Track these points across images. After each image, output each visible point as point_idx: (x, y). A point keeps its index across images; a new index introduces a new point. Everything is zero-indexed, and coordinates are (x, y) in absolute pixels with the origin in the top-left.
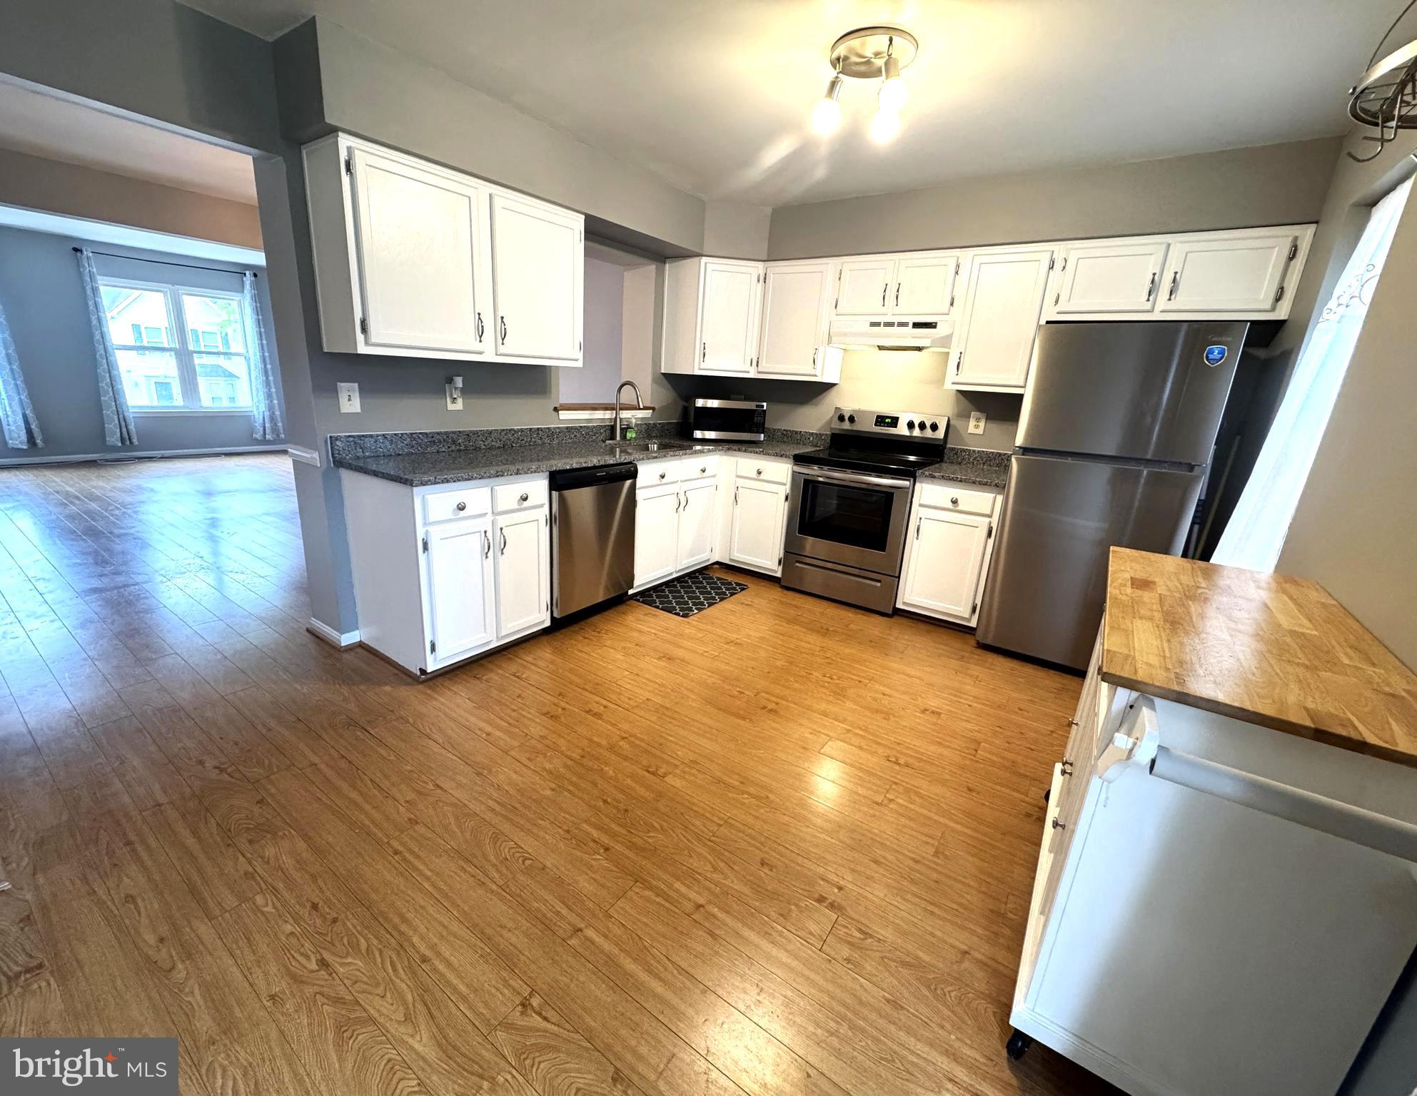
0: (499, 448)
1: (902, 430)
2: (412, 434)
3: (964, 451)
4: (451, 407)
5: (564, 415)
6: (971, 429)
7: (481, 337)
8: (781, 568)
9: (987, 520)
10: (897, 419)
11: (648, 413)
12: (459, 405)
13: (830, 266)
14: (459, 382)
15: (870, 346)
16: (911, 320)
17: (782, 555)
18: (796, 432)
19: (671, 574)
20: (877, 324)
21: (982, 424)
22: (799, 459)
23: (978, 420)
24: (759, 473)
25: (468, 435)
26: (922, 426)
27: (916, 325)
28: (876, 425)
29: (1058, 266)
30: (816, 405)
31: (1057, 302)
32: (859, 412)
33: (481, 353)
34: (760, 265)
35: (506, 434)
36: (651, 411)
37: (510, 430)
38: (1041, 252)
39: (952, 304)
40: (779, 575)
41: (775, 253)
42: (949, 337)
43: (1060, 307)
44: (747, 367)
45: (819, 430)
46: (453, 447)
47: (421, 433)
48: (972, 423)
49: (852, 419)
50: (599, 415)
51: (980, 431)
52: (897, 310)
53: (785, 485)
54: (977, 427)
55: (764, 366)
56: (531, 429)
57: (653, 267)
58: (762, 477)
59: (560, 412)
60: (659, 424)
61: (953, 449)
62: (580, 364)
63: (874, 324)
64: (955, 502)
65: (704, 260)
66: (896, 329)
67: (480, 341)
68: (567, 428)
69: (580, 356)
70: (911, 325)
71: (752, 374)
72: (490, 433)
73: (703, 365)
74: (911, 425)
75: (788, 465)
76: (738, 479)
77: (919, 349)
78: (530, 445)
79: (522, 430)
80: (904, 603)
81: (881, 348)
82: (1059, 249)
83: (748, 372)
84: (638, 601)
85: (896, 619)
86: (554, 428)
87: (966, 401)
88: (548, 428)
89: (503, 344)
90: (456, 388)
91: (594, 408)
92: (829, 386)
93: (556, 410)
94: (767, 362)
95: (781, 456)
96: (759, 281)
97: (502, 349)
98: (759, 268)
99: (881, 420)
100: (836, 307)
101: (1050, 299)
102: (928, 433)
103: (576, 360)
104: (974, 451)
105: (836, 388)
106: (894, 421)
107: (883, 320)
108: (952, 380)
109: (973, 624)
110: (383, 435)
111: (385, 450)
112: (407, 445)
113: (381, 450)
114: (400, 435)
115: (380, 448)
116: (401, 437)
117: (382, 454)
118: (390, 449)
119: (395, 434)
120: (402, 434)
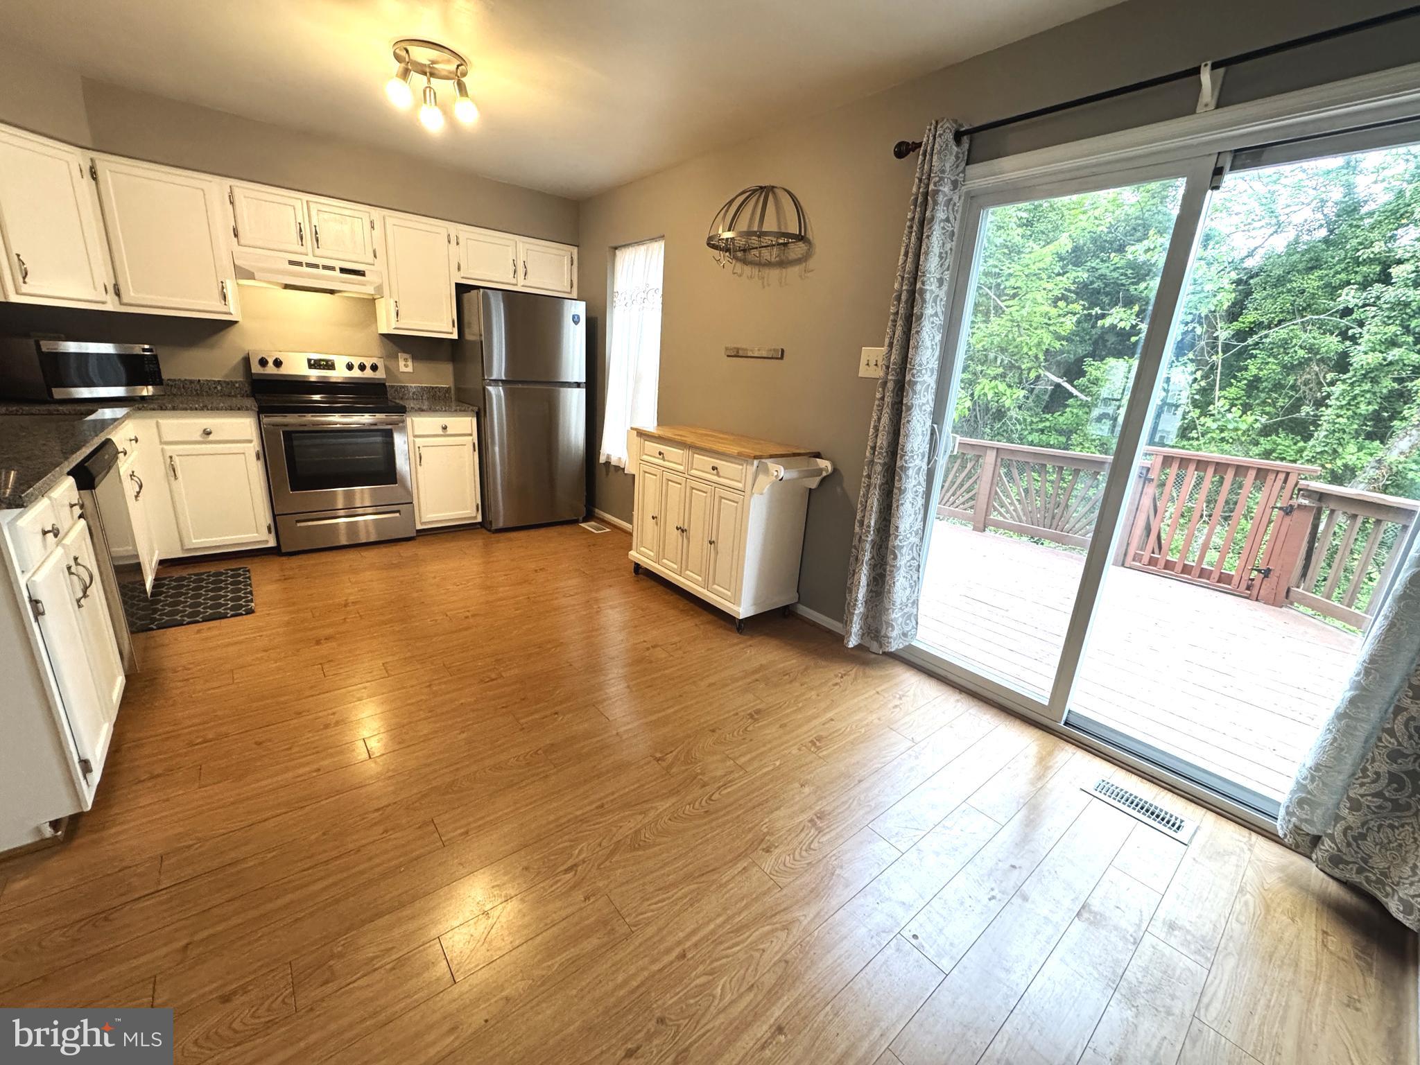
1: (339, 372)
3: (403, 387)
8: (272, 535)
9: (470, 438)
10: (332, 361)
13: (215, 185)
15: (277, 284)
17: (270, 522)
20: (298, 264)
21: (410, 363)
23: (406, 360)
24: (207, 433)
26: (362, 367)
28: (310, 368)
29: (454, 240)
31: (459, 269)
34: (78, 152)
38: (439, 227)
39: (374, 256)
40: (272, 543)
41: (102, 143)
42: (379, 286)
43: (462, 273)
44: (101, 297)
45: (226, 376)
48: (402, 363)
49: (278, 363)
51: (410, 369)
52: (317, 252)
54: (406, 366)
55: (130, 295)
58: (211, 437)
61: (393, 387)
63: (291, 263)
64: (445, 428)
66: (321, 271)
70: (338, 269)
71: (113, 308)
74: (350, 367)
75: (247, 419)
76: (166, 447)
77: (332, 292)
80: (422, 523)
81: (287, 287)
82: (454, 229)
83: (106, 303)
85: (420, 540)
87: (391, 344)
94: (133, 292)
95: (239, 409)
96: (82, 175)
98: (79, 155)
99: (314, 363)
100: (235, 235)
101: (454, 267)
102: (370, 374)
106: (330, 366)
107: (304, 259)
108: (387, 324)
109: (479, 519)
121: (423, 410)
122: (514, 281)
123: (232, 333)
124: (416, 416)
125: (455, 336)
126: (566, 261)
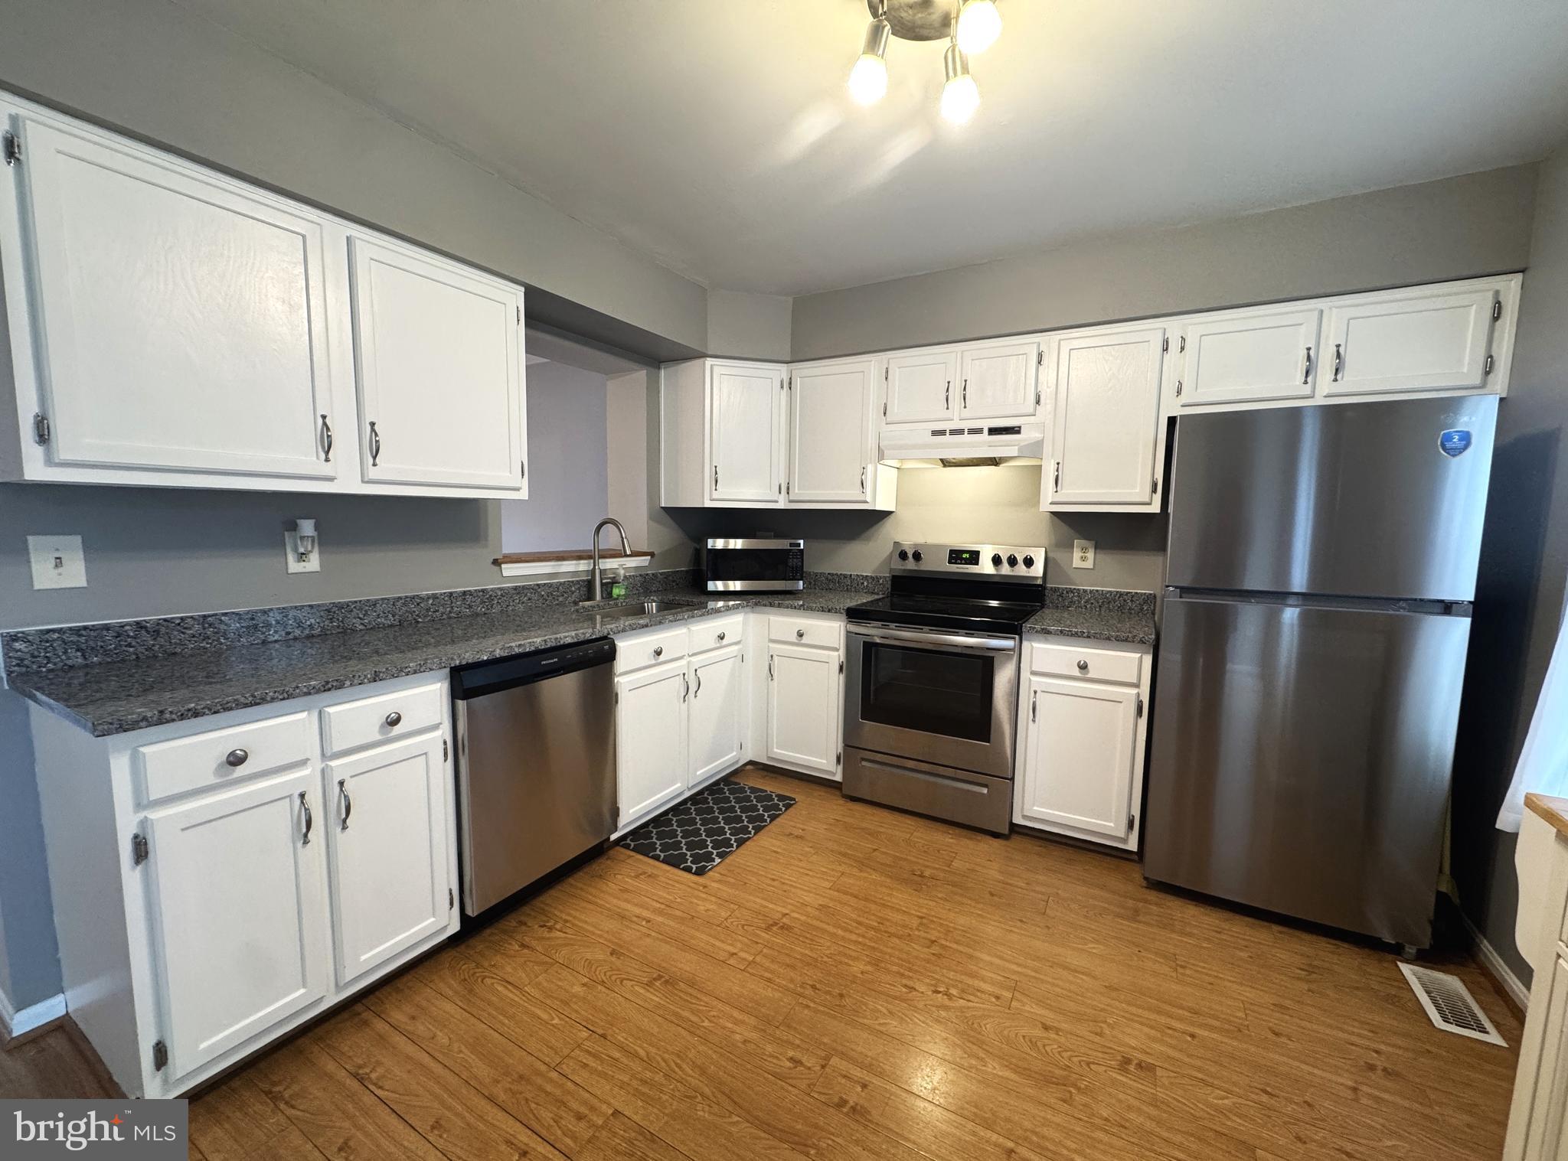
0: (392, 626)
1: (986, 567)
2: (205, 617)
3: (1072, 591)
4: (294, 566)
5: (509, 570)
6: (1077, 562)
7: (327, 453)
8: (840, 768)
9: (1134, 691)
10: (977, 553)
11: (644, 561)
12: (313, 563)
13: (872, 365)
14: (307, 527)
15: (932, 462)
16: (986, 425)
17: (840, 750)
18: (845, 576)
19: (681, 793)
20: (942, 433)
21: (1090, 555)
22: (854, 615)
23: (1084, 549)
24: (800, 635)
25: (329, 611)
26: (1012, 561)
27: (993, 431)
28: (950, 562)
29: (1175, 346)
30: (868, 539)
31: (1179, 392)
32: (925, 545)
34: (783, 368)
35: (404, 604)
36: (649, 557)
37: (413, 597)
38: (1151, 331)
39: (1038, 402)
40: (838, 778)
41: (798, 355)
42: (1039, 445)
43: (1185, 398)
44: (775, 496)
45: (874, 572)
46: (297, 632)
47: (225, 614)
48: (1077, 554)
49: (917, 556)
50: (568, 566)
51: (1089, 564)
52: (966, 413)
53: (837, 650)
54: (1083, 559)
55: (797, 492)
56: (451, 593)
57: (641, 375)
58: (805, 640)
59: (503, 566)
60: (661, 574)
61: (1055, 590)
62: (524, 494)
63: (935, 433)
64: (1083, 667)
65: (709, 362)
66: (966, 437)
67: (327, 460)
68: (515, 588)
69: (524, 484)
70: (986, 431)
71: (782, 504)
72: (375, 603)
73: (715, 495)
74: (997, 560)
75: (840, 623)
76: (772, 645)
77: (994, 462)
78: (450, 618)
79: (435, 597)
80: (1026, 816)
81: (946, 463)
82: (1174, 326)
83: (777, 502)
84: (627, 847)
85: (1015, 843)
86: (492, 590)
87: (1066, 527)
88: (483, 591)
89: (374, 465)
90: (302, 538)
91: (561, 557)
92: (884, 515)
93: (496, 563)
94: (799, 490)
95: (829, 611)
96: (782, 387)
97: (373, 473)
98: (781, 371)
99: (956, 556)
100: (885, 414)
101: (1169, 389)
102: (1021, 570)
103: (518, 489)
104: (1085, 591)
105: (893, 514)
106: (974, 557)
107: (948, 426)
108: (1049, 499)
109: (1133, 845)
110: (137, 623)
111: (141, 649)
112: (194, 636)
113: (131, 649)
114: (178, 621)
115: (130, 645)
116: (179, 624)
117: (134, 657)
118: (153, 645)
119: (165, 620)
120: (182, 619)
121: (1049, 632)
123: (889, 523)
124: (1040, 641)
125: (1155, 508)
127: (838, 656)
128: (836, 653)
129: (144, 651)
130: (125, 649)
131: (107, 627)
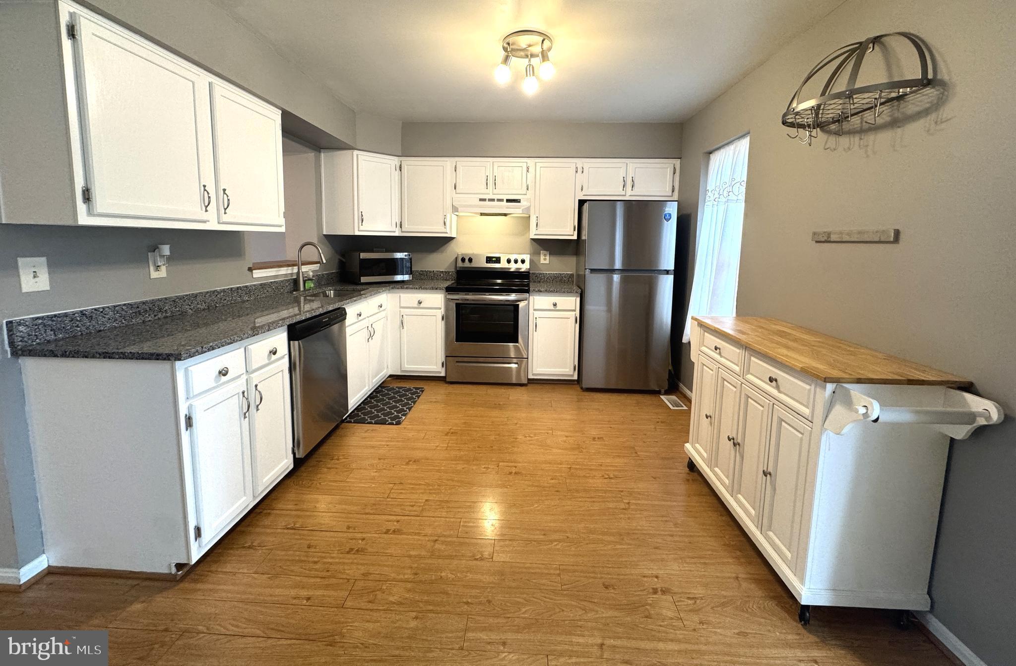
0: (204, 310)
1: (503, 265)
2: (115, 307)
3: (541, 274)
4: (154, 275)
5: (257, 274)
6: (542, 261)
7: (206, 207)
8: (444, 369)
9: (574, 314)
10: (499, 258)
11: (316, 267)
12: (163, 273)
13: (448, 162)
14: (166, 250)
15: (476, 213)
16: (505, 197)
17: (444, 360)
18: (430, 272)
20: (484, 200)
21: (548, 258)
22: (449, 290)
23: (545, 255)
24: (420, 303)
25: (174, 301)
26: (516, 262)
27: (508, 201)
28: (487, 263)
29: (580, 171)
30: (442, 252)
31: (582, 190)
32: (477, 255)
33: (205, 222)
34: (396, 158)
35: (210, 296)
36: (319, 265)
37: (214, 292)
38: (571, 163)
39: (528, 189)
40: (443, 374)
41: (406, 152)
42: (528, 209)
43: (584, 193)
44: (394, 229)
45: (446, 269)
46: (160, 315)
47: (125, 305)
48: (542, 257)
49: (470, 260)
50: (283, 271)
51: (547, 262)
52: (495, 192)
53: (440, 309)
54: (545, 259)
55: (406, 227)
56: (231, 288)
57: (311, 155)
58: (422, 305)
59: (254, 271)
60: (326, 274)
61: (534, 274)
62: (283, 230)
63: (481, 200)
64: (555, 306)
65: (356, 152)
66: (496, 203)
67: (206, 211)
68: (261, 285)
69: (282, 221)
70: (505, 201)
71: (397, 233)
72: (196, 296)
73: (362, 228)
74: (509, 261)
75: (441, 295)
76: (401, 309)
77: (505, 215)
78: (231, 303)
79: (224, 291)
80: (533, 375)
81: (482, 214)
82: (580, 162)
83: (395, 232)
84: (350, 420)
85: (530, 387)
86: (251, 286)
87: (538, 246)
88: (246, 287)
89: (225, 213)
90: (162, 256)
91: (279, 265)
92: (451, 239)
93: (250, 269)
94: (408, 225)
95: (436, 289)
96: (396, 169)
97: (225, 218)
98: (396, 160)
99: (489, 260)
100: (455, 188)
101: (578, 188)
102: (519, 265)
103: (280, 226)
104: (546, 274)
105: (455, 239)
106: (498, 260)
107: (487, 197)
108: (533, 233)
109: (576, 377)
110: (81, 312)
111: (83, 328)
112: (109, 319)
113: (79, 329)
114: (101, 310)
115: (77, 326)
116: (102, 312)
117: (80, 333)
118: (90, 326)
119: (95, 310)
120: (103, 308)
121: (541, 291)
122: (623, 193)
123: (452, 244)
124: (536, 296)
125: (575, 237)
126: (669, 171)
127: (440, 313)
128: (440, 311)
129: (85, 329)
130: (76, 328)
131: (66, 315)
